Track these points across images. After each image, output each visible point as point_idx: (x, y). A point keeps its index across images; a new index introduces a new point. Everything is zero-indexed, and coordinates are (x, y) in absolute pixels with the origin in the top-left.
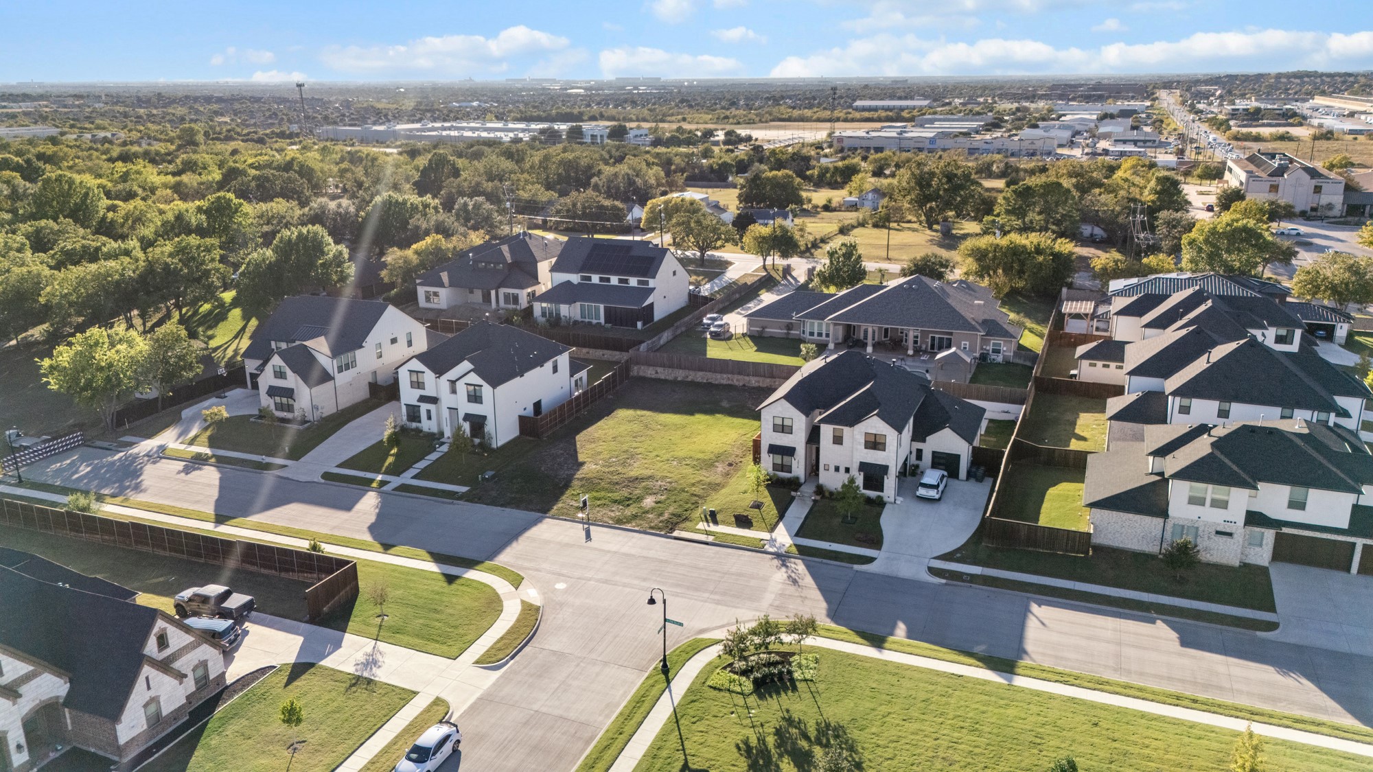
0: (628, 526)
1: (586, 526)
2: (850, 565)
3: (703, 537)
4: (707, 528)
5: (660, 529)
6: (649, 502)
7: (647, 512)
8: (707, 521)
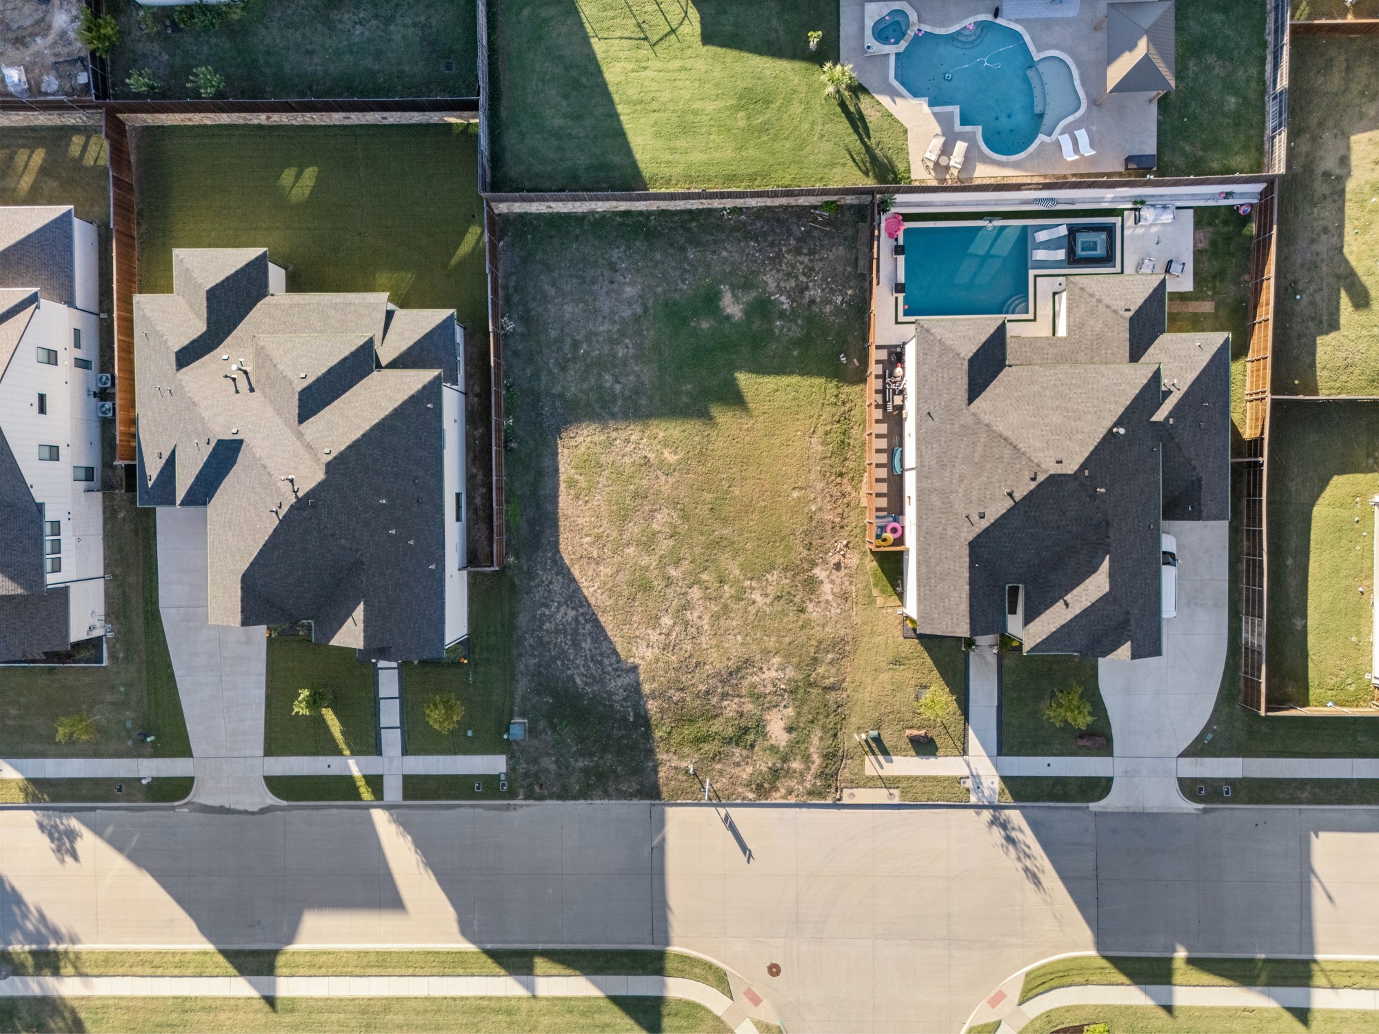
0: (776, 797)
1: (723, 811)
2: (1084, 805)
3: (881, 796)
4: (883, 773)
5: (820, 794)
6: (777, 730)
7: (785, 760)
8: (874, 754)
